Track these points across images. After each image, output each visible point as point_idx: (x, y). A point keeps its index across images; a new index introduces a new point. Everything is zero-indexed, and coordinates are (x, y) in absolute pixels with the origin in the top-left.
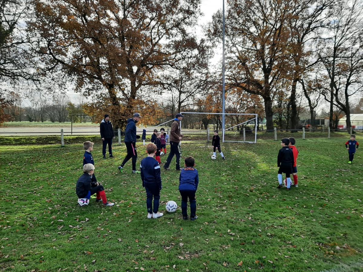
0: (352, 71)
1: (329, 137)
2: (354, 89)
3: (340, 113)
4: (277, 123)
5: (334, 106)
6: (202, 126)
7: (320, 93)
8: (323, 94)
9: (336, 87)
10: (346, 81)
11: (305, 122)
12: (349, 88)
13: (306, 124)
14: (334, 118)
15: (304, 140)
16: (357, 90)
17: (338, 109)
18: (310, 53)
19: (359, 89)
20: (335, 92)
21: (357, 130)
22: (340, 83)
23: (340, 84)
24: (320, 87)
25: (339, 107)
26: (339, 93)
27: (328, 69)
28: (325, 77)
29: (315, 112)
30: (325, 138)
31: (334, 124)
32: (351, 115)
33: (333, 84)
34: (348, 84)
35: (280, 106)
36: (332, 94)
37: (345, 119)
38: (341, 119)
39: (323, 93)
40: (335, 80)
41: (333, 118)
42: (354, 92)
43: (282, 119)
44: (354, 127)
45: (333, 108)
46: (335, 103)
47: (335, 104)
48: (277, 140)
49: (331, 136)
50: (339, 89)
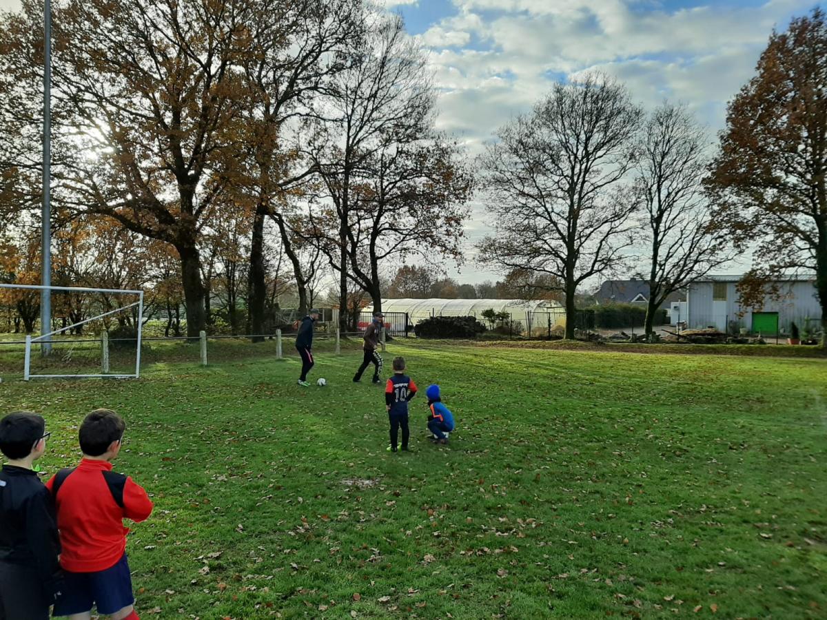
0: (382, 203)
1: (338, 351)
2: (388, 244)
3: (361, 296)
4: (223, 316)
5: (349, 279)
6: (17, 324)
7: (319, 249)
8: (324, 252)
9: (351, 237)
10: (372, 225)
11: (291, 316)
12: (378, 241)
13: (292, 320)
14: (350, 305)
15: (279, 360)
16: (394, 248)
17: (358, 287)
18: (296, 154)
19: (396, 245)
20: (349, 249)
21: (393, 332)
22: (359, 229)
23: (360, 231)
24: (318, 235)
25: (359, 283)
26: (358, 252)
27: (334, 196)
28: (330, 213)
29: (312, 291)
30: (328, 354)
31: (349, 320)
32: (382, 300)
33: (346, 231)
34: (376, 232)
35: (229, 275)
36: (344, 251)
37: (372, 309)
38: (365, 310)
39: (326, 250)
40: (350, 223)
41: (347, 307)
42: (388, 251)
43: (237, 307)
44: (388, 326)
45: (348, 284)
46: (351, 272)
47: (351, 276)
48: (208, 366)
49: (342, 348)
50: (358, 241)
